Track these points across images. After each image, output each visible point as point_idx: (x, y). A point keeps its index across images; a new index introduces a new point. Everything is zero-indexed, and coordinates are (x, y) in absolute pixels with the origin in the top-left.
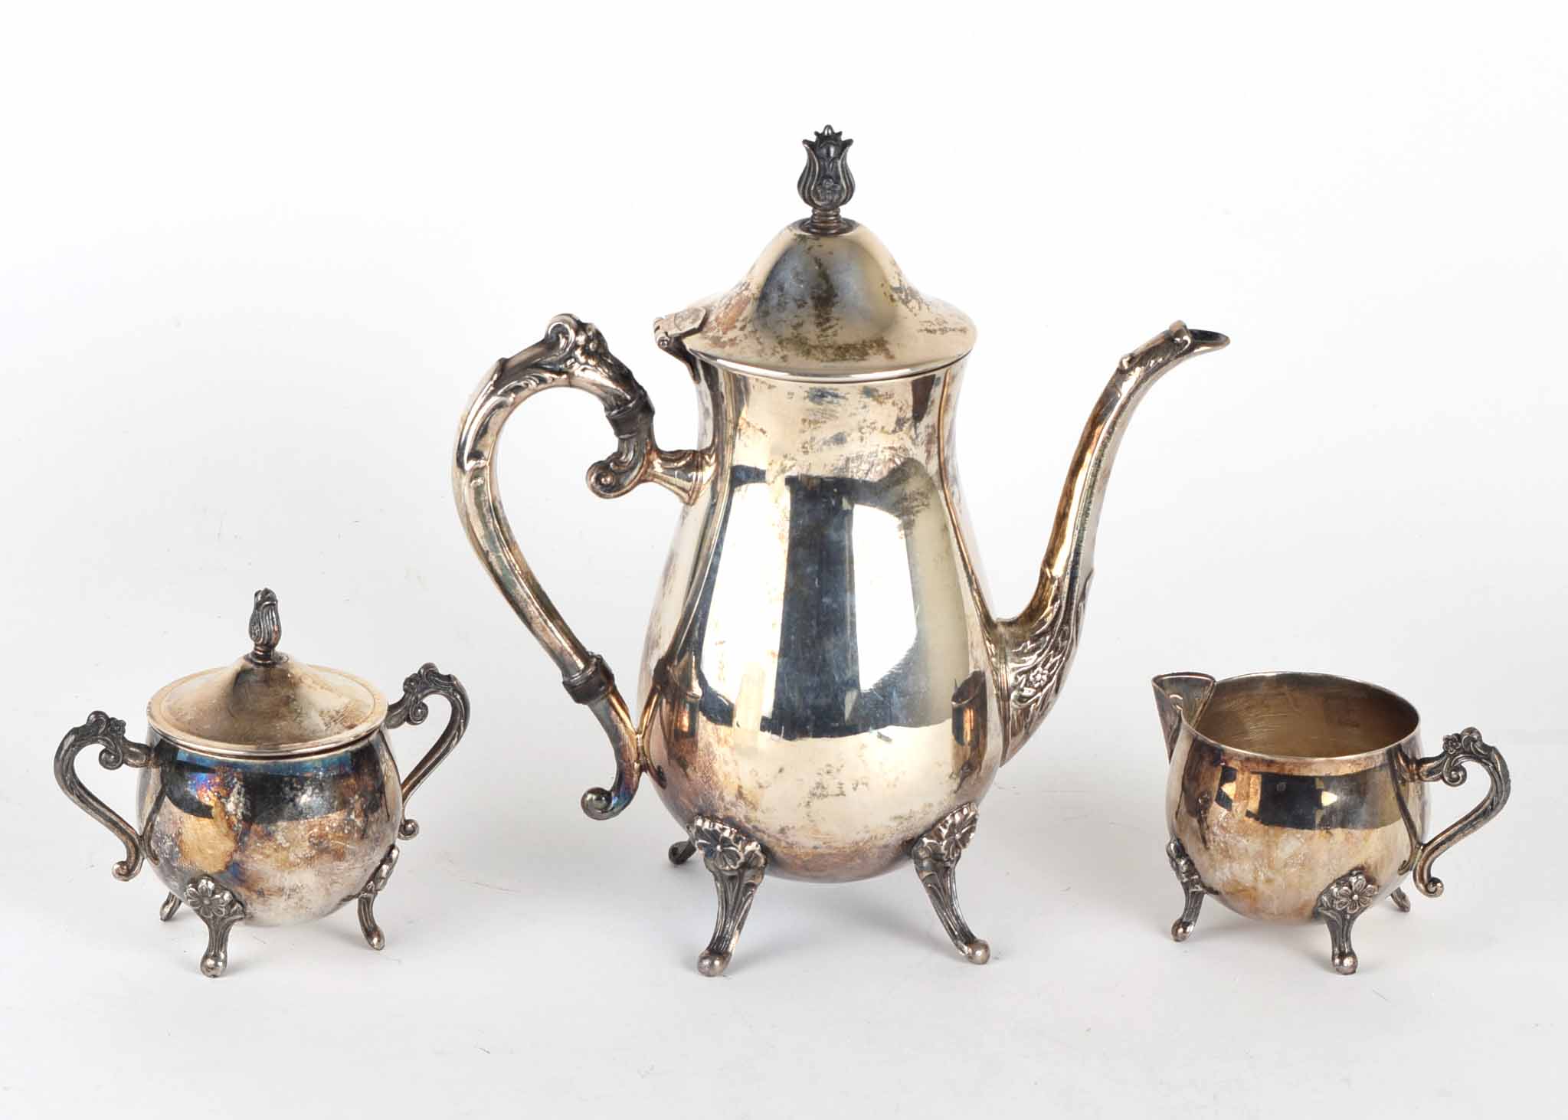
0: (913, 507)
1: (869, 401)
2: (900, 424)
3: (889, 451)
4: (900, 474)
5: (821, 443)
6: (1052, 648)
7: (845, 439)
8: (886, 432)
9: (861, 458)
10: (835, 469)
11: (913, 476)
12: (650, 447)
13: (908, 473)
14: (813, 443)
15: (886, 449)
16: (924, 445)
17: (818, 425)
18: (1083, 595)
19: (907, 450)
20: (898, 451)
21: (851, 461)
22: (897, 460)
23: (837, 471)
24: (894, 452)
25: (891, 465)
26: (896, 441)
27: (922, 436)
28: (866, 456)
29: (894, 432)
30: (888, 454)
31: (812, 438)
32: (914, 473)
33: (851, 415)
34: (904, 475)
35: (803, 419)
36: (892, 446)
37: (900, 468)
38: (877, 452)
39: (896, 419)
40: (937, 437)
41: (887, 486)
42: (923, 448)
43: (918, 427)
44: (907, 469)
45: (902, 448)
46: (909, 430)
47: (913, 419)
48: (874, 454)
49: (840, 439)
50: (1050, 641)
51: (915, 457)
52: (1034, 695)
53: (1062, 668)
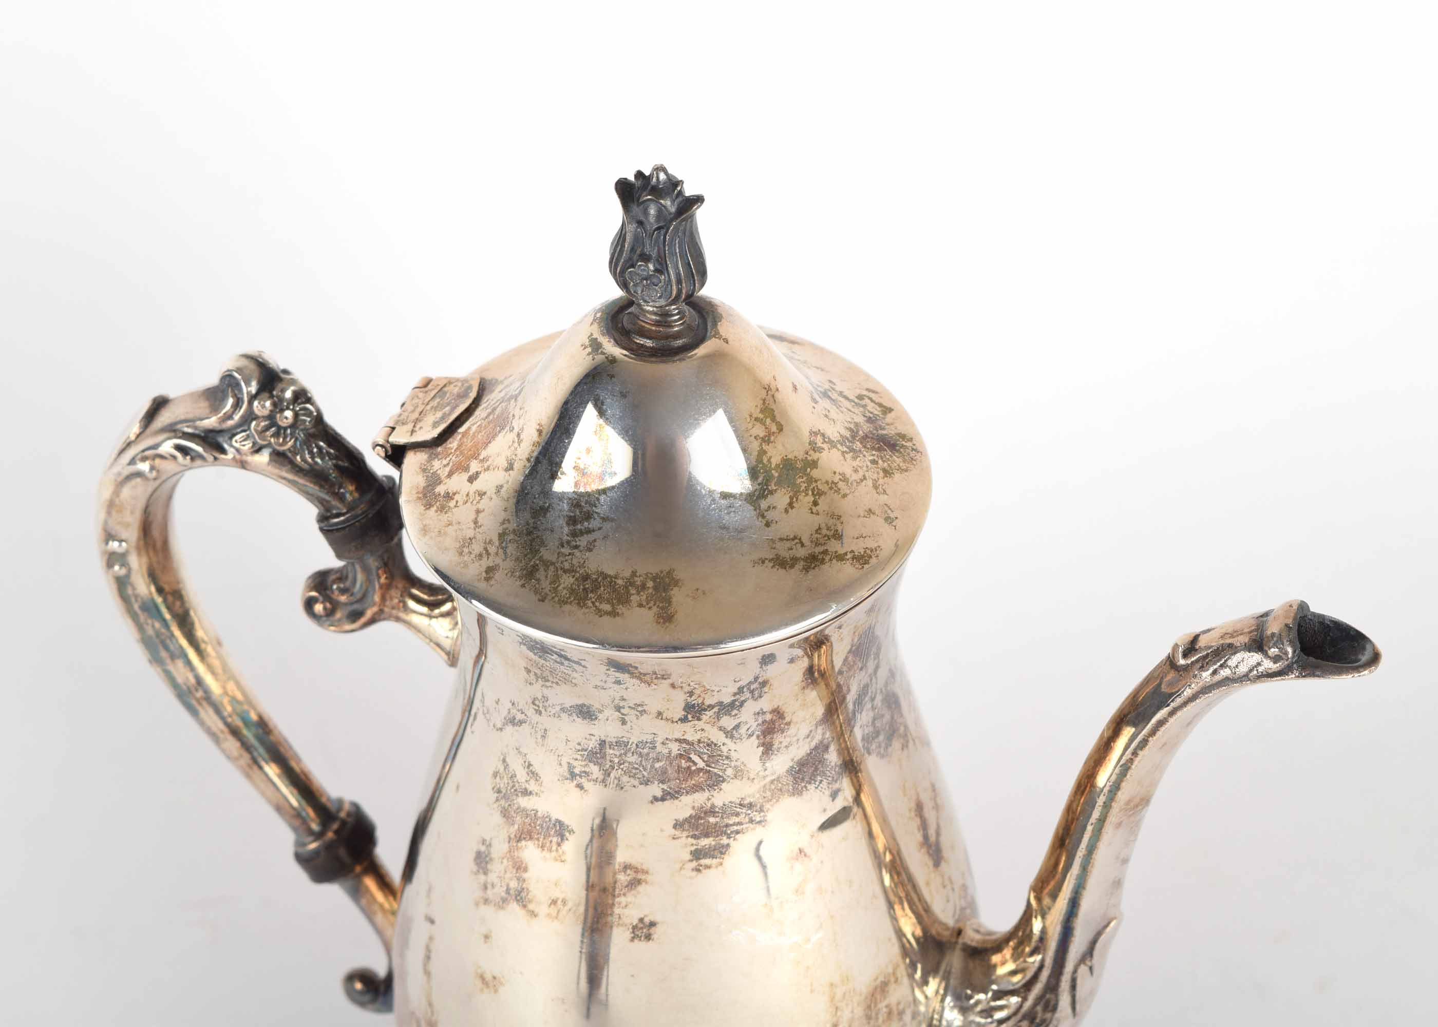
0: (727, 826)
1: (624, 677)
2: (693, 711)
3: (677, 744)
4: (701, 778)
5: (558, 708)
6: (1024, 1017)
7: (594, 715)
8: (667, 719)
9: (626, 746)
10: (583, 750)
11: (731, 781)
12: (386, 578)
13: (720, 776)
14: (546, 704)
15: (671, 740)
16: (755, 737)
17: (548, 684)
18: (1089, 952)
19: (715, 745)
20: (696, 746)
21: (607, 746)
22: (695, 758)
23: (586, 753)
24: (688, 747)
25: (684, 764)
26: (690, 732)
27: (748, 726)
28: (634, 745)
29: (684, 720)
30: (675, 748)
31: (543, 697)
32: (732, 776)
33: (596, 687)
34: (710, 778)
35: (526, 668)
36: (682, 738)
37: (702, 769)
38: (653, 742)
39: (683, 705)
40: (786, 724)
41: (676, 792)
42: (754, 741)
43: (736, 715)
44: (716, 770)
45: (704, 742)
46: (716, 720)
47: (721, 706)
48: (648, 745)
49: (586, 713)
50: (1021, 1006)
51: (733, 754)
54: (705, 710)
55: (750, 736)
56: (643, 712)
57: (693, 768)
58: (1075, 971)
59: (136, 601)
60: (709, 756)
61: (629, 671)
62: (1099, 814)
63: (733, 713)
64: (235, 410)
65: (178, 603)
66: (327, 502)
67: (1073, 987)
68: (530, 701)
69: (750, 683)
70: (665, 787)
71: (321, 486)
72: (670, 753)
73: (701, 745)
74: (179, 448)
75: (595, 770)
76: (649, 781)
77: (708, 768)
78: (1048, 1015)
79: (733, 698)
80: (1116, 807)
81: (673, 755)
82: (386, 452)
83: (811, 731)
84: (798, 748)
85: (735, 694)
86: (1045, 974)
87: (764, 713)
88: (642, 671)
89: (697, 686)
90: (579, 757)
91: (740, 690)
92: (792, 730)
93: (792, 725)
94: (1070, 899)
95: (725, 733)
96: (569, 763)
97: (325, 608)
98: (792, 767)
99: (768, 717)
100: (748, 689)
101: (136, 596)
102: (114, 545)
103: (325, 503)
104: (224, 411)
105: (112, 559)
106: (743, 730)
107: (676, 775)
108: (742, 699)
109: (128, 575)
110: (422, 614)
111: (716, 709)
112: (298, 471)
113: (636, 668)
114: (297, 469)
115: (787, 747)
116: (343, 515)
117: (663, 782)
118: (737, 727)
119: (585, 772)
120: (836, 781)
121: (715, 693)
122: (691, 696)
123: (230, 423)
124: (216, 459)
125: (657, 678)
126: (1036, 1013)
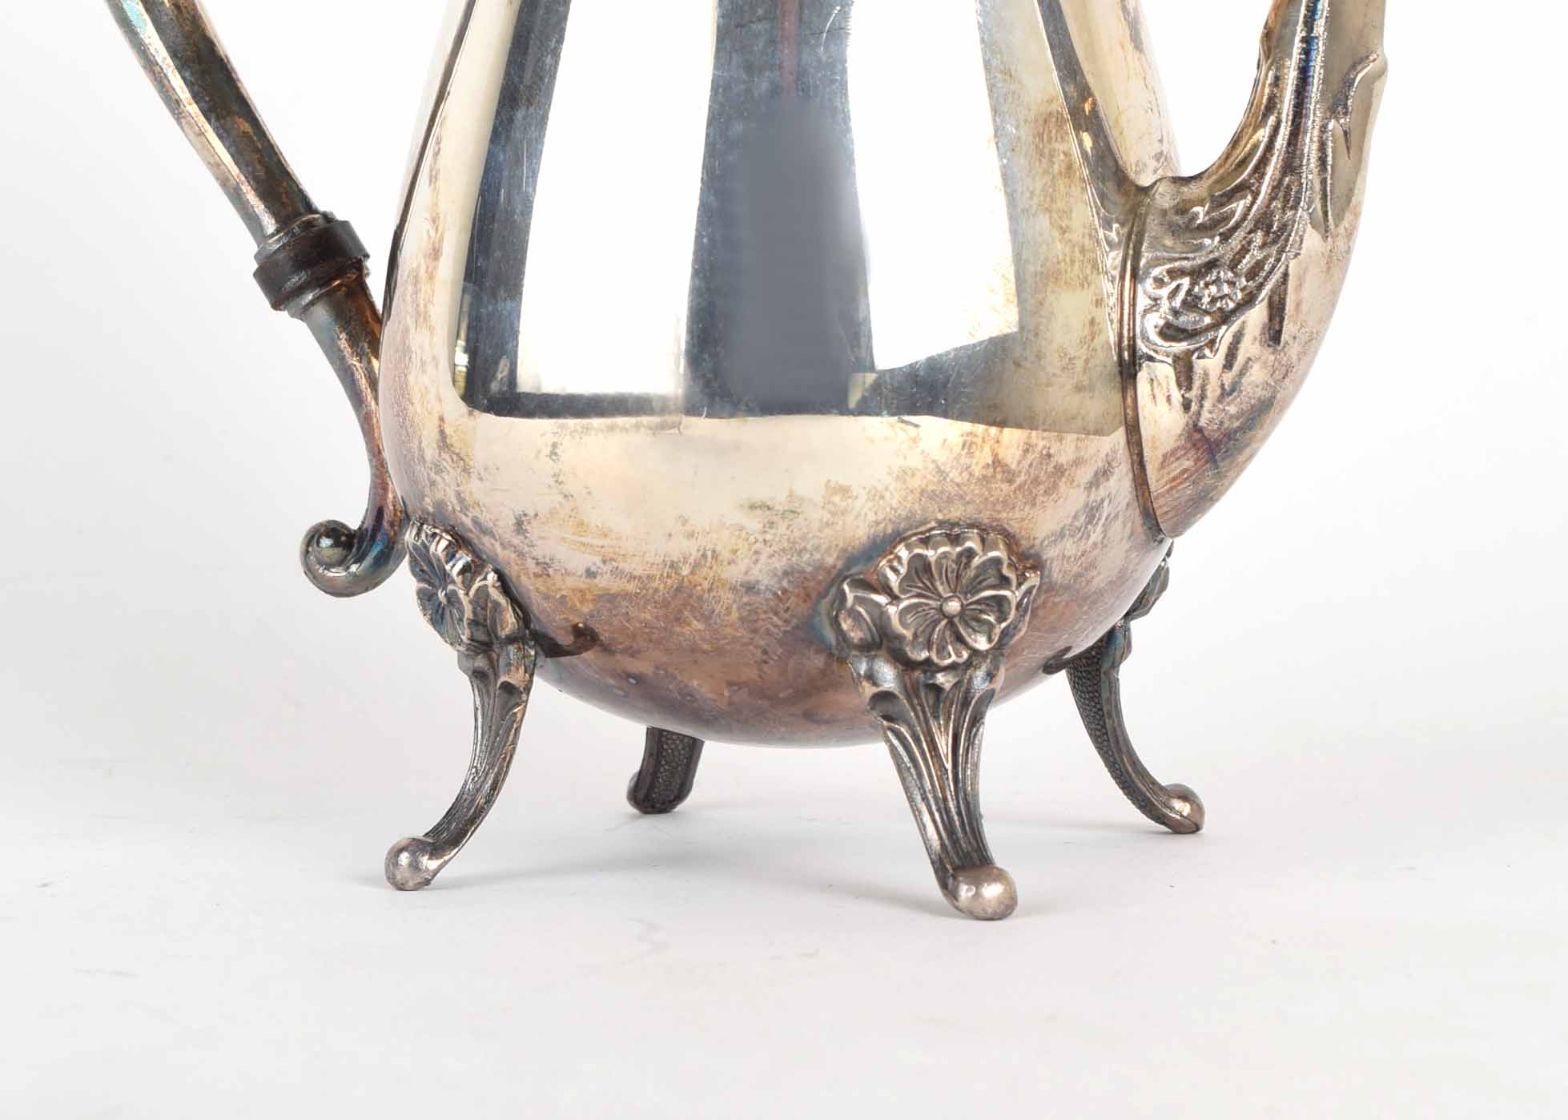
18: (1342, 101)
52: (1208, 328)
53: (1286, 275)
58: (1322, 133)
67: (1323, 162)
78: (1289, 216)
126: (1272, 214)
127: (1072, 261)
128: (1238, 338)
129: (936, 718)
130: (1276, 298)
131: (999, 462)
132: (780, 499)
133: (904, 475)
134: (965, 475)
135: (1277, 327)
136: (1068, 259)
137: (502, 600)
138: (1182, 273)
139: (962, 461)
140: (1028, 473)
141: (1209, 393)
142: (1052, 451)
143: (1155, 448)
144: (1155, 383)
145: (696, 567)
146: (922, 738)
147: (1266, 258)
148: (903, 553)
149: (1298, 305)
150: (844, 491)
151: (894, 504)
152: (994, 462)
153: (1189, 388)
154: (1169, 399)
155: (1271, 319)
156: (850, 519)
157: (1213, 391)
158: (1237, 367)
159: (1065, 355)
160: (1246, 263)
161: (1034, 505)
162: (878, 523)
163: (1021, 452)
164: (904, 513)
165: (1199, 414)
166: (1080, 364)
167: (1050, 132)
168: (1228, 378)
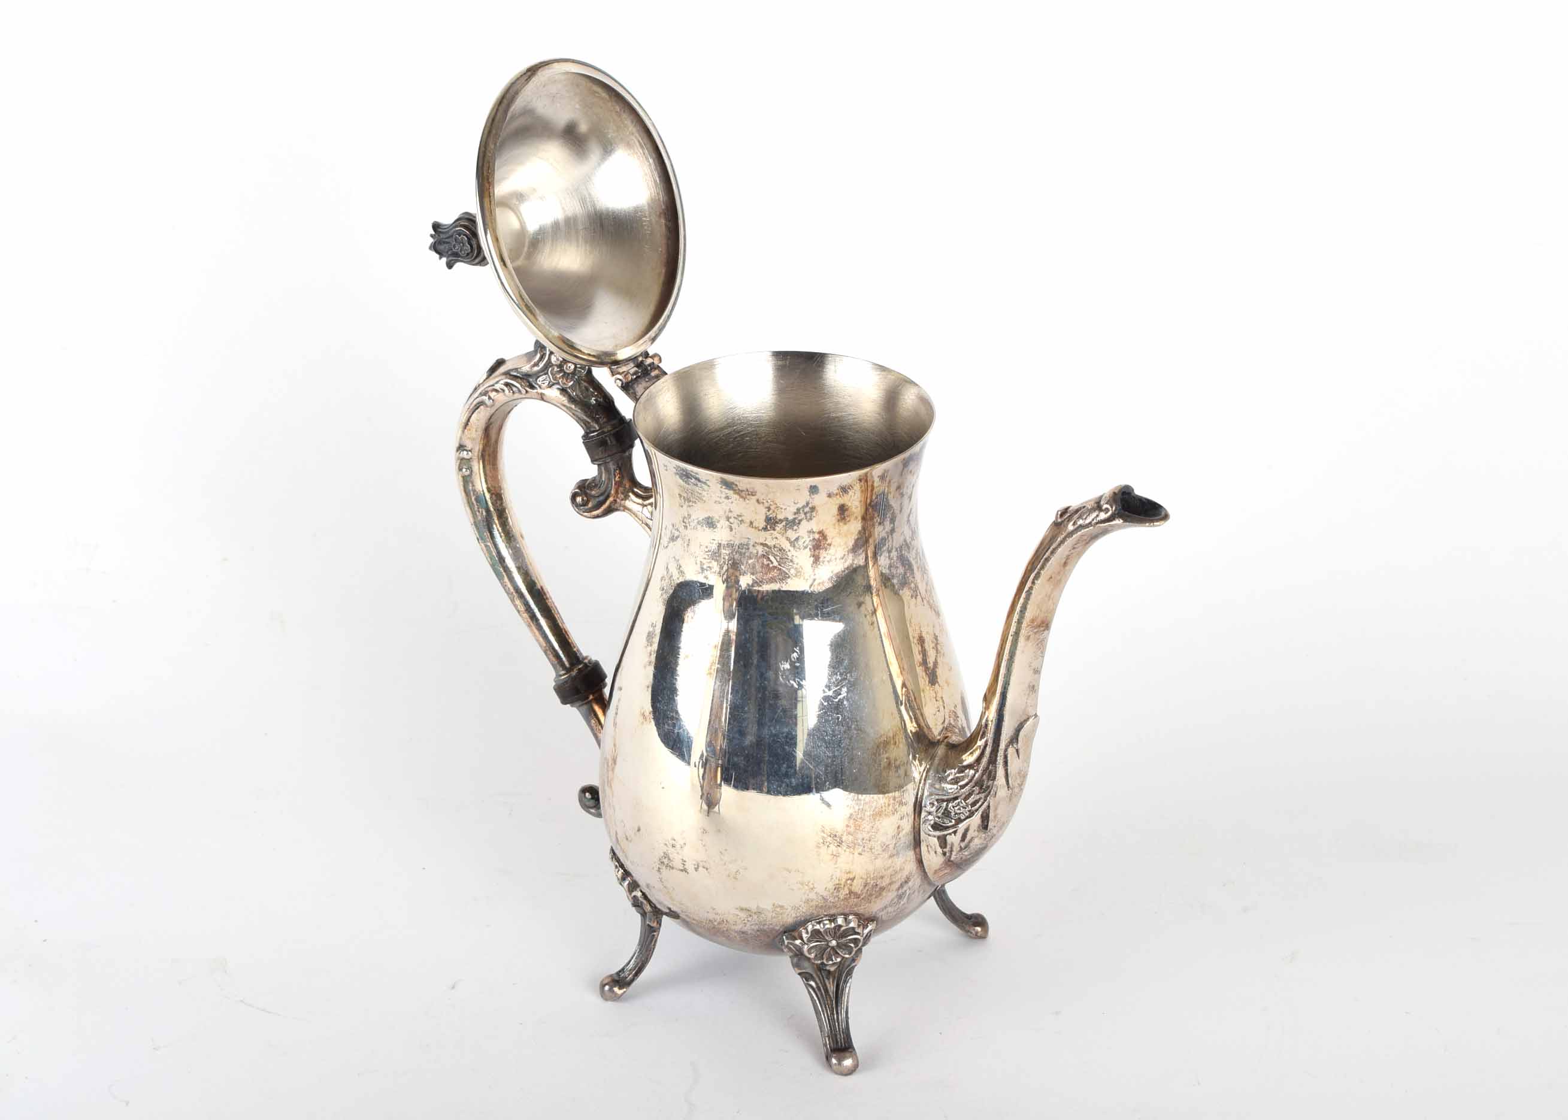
1: (730, 493)
2: (771, 523)
3: (762, 547)
4: (775, 573)
5: (696, 521)
6: (976, 784)
7: (715, 524)
8: (756, 528)
9: (732, 547)
10: (709, 551)
11: (794, 578)
12: (619, 477)
13: (787, 574)
14: (690, 520)
15: (758, 544)
16: (808, 548)
17: (691, 504)
18: (1014, 739)
19: (784, 551)
20: (772, 549)
21: (722, 547)
22: (772, 558)
23: (710, 553)
24: (768, 550)
25: (766, 562)
26: (769, 538)
27: (804, 540)
28: (737, 547)
29: (765, 529)
30: (760, 550)
31: (688, 515)
32: (794, 575)
33: (716, 502)
34: (780, 574)
35: (679, 494)
36: (764, 543)
37: (776, 567)
38: (747, 545)
39: (764, 518)
40: (828, 544)
41: (760, 581)
42: (807, 552)
43: (796, 530)
44: (784, 569)
45: (777, 547)
46: (784, 531)
47: (787, 521)
48: (745, 546)
49: (710, 523)
50: (974, 775)
51: (795, 559)
52: (953, 826)
53: (989, 807)
54: (777, 523)
55: (805, 548)
56: (742, 521)
57: (771, 566)
58: (1006, 750)
59: (474, 494)
60: (780, 558)
61: (733, 488)
62: (1015, 628)
63: (795, 529)
64: (541, 361)
65: (499, 502)
66: (589, 423)
67: (1006, 763)
68: (681, 519)
69: (804, 507)
70: (754, 577)
71: (585, 412)
72: (757, 553)
73: (776, 549)
74: (507, 384)
75: (714, 564)
76: (745, 572)
77: (780, 567)
78: (991, 782)
79: (794, 517)
80: (1024, 625)
81: (759, 555)
82: (622, 384)
83: (845, 555)
84: (836, 565)
85: (795, 514)
86: (988, 750)
87: (814, 532)
88: (740, 488)
89: (772, 503)
90: (707, 557)
91: (798, 511)
92: (832, 550)
93: (832, 547)
94: (1001, 693)
95: (790, 543)
96: (701, 562)
97: (583, 500)
98: (832, 577)
99: (817, 536)
100: (803, 511)
101: (474, 491)
102: (464, 454)
103: (587, 424)
104: (534, 361)
105: (463, 463)
106: (801, 542)
107: (761, 570)
108: (800, 518)
109: (470, 475)
110: (638, 504)
111: (784, 523)
112: (572, 401)
113: (736, 485)
114: (572, 400)
115: (828, 562)
116: (597, 431)
117: (753, 574)
118: (797, 539)
119: (709, 567)
120: (861, 596)
121: (783, 510)
122: (769, 511)
123: (536, 369)
124: (527, 392)
125: (749, 495)
126: (983, 781)
127: (889, 805)
128: (967, 830)
129: (828, 979)
130: (985, 814)
131: (852, 892)
132: (754, 908)
133: (807, 901)
134: (837, 899)
135: (986, 824)
136: (887, 805)
137: (645, 902)
138: (943, 801)
139: (835, 894)
140: (867, 893)
141: (954, 849)
142: (878, 883)
143: (930, 869)
144: (929, 848)
145: (719, 923)
146: (822, 988)
147: (980, 799)
148: (810, 928)
149: (995, 817)
150: (782, 907)
151: (804, 911)
152: (849, 893)
153: (946, 847)
154: (936, 852)
155: (983, 821)
156: (785, 916)
157: (956, 848)
158: (967, 840)
159: (884, 845)
160: (971, 800)
161: (870, 902)
162: (797, 917)
163: (862, 887)
164: (808, 914)
165: (950, 857)
166: (891, 847)
167: (880, 750)
168: (963, 845)
